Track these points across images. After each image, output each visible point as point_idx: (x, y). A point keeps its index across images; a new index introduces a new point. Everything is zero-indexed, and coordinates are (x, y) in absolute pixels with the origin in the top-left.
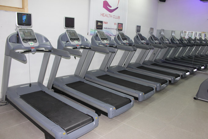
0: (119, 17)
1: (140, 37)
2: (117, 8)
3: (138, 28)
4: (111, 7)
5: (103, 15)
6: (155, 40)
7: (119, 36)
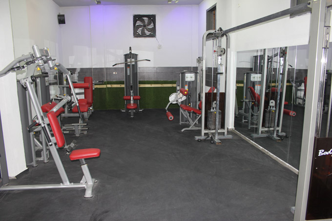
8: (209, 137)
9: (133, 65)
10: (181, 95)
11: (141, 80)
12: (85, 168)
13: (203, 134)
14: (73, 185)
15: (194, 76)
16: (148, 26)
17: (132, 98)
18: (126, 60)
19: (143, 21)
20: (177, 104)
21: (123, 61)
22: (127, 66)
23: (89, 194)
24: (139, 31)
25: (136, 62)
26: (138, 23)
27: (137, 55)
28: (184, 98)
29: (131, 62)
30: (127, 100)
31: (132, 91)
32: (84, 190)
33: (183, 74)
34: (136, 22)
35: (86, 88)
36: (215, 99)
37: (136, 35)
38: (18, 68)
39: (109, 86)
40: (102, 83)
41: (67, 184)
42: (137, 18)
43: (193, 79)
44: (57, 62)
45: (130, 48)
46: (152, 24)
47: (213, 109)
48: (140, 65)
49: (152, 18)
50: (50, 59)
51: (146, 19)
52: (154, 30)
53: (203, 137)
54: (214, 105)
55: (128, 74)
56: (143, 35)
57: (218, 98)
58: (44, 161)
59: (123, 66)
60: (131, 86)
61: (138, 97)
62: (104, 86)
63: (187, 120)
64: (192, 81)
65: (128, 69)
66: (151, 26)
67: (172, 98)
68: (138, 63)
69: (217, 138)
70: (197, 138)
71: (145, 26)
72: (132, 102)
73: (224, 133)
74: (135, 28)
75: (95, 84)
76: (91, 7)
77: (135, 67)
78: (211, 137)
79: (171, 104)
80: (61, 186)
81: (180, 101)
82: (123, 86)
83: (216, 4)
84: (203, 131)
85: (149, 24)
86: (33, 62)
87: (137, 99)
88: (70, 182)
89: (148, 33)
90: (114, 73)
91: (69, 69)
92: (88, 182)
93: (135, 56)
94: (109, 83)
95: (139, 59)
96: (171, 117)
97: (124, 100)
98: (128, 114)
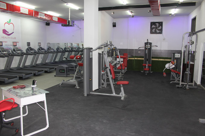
0: (15, 38)
1: (29, 49)
2: (13, 32)
3: (29, 44)
4: (8, 32)
5: (3, 37)
6: (42, 50)
7: (14, 49)
8: (183, 86)
9: (149, 48)
10: (172, 64)
11: (153, 56)
12: (122, 88)
13: (180, 84)
14: (117, 95)
15: (180, 55)
16: (158, 27)
17: (147, 65)
18: (145, 46)
19: (156, 25)
20: (169, 69)
21: (144, 46)
22: (146, 48)
23: (122, 99)
24: (154, 30)
25: (151, 47)
26: (153, 26)
27: (151, 43)
28: (174, 66)
29: (148, 47)
30: (145, 66)
31: (147, 62)
32: (120, 97)
33: (174, 54)
34: (152, 25)
35: (124, 58)
36: (188, 67)
37: (152, 32)
38: (101, 48)
39: (136, 59)
40: (133, 57)
41: (114, 94)
42: (152, 24)
43: (179, 57)
44: (114, 46)
45: (148, 40)
46: (161, 27)
47: (187, 72)
48: (153, 48)
49: (161, 24)
50: (112, 45)
51: (157, 24)
52: (161, 30)
53: (180, 86)
54: (187, 70)
55: (146, 53)
56: (156, 33)
57: (189, 66)
58: (104, 87)
59: (144, 48)
60: (147, 59)
61: (151, 65)
62: (133, 59)
63: (174, 78)
64: (179, 58)
65: (146, 50)
66: (160, 28)
67: (167, 66)
68: (152, 47)
69: (187, 87)
70: (177, 86)
71: (156, 28)
72: (147, 67)
73: (192, 85)
74: (151, 29)
75: (129, 57)
76: (129, 18)
77: (150, 49)
78: (185, 86)
79: (166, 69)
80: (112, 95)
81: (171, 67)
82: (143, 59)
83: (196, 16)
84: (181, 83)
85: (159, 27)
86: (107, 46)
87: (150, 66)
88: (116, 94)
89: (158, 31)
90: (139, 52)
91: (119, 49)
92: (122, 95)
93: (151, 44)
94: (136, 57)
95: (152, 45)
96: (165, 75)
97: (143, 66)
98: (144, 73)
